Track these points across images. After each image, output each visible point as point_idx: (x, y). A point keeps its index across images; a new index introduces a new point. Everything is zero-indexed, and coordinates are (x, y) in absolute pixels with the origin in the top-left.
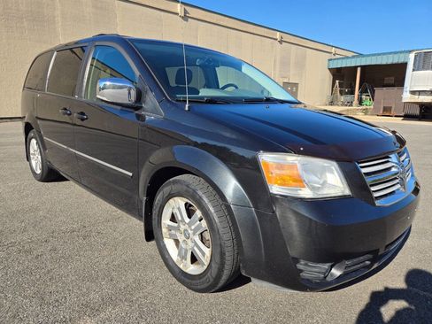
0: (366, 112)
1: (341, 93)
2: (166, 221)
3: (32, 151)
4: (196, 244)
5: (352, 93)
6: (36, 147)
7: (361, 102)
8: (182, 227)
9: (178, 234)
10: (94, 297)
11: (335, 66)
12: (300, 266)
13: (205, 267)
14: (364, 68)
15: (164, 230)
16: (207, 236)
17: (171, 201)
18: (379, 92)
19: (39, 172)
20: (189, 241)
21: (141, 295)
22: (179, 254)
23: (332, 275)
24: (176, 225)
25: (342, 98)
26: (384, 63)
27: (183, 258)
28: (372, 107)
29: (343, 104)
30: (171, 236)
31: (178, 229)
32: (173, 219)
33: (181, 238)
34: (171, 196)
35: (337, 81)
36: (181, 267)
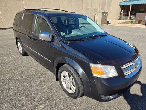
0: (132, 22)
1: (124, 15)
2: (62, 77)
3: (19, 46)
4: (71, 85)
5: (128, 15)
6: (20, 45)
7: (130, 18)
8: (67, 80)
9: (66, 81)
10: (43, 99)
11: (122, 5)
12: (101, 96)
13: (74, 92)
14: (133, 5)
15: (62, 79)
16: (74, 84)
17: (64, 72)
18: (137, 15)
19: (22, 52)
20: (69, 84)
21: (56, 98)
22: (66, 87)
23: (111, 98)
24: (65, 79)
25: (124, 17)
26: (140, 3)
27: (68, 88)
28: (134, 20)
29: (124, 19)
30: (64, 81)
31: (66, 80)
32: (64, 76)
33: (67, 83)
34: (63, 71)
35: (123, 11)
36: (67, 90)
